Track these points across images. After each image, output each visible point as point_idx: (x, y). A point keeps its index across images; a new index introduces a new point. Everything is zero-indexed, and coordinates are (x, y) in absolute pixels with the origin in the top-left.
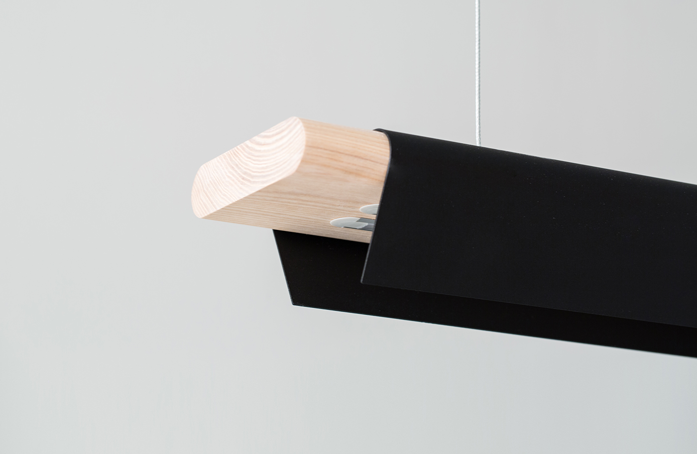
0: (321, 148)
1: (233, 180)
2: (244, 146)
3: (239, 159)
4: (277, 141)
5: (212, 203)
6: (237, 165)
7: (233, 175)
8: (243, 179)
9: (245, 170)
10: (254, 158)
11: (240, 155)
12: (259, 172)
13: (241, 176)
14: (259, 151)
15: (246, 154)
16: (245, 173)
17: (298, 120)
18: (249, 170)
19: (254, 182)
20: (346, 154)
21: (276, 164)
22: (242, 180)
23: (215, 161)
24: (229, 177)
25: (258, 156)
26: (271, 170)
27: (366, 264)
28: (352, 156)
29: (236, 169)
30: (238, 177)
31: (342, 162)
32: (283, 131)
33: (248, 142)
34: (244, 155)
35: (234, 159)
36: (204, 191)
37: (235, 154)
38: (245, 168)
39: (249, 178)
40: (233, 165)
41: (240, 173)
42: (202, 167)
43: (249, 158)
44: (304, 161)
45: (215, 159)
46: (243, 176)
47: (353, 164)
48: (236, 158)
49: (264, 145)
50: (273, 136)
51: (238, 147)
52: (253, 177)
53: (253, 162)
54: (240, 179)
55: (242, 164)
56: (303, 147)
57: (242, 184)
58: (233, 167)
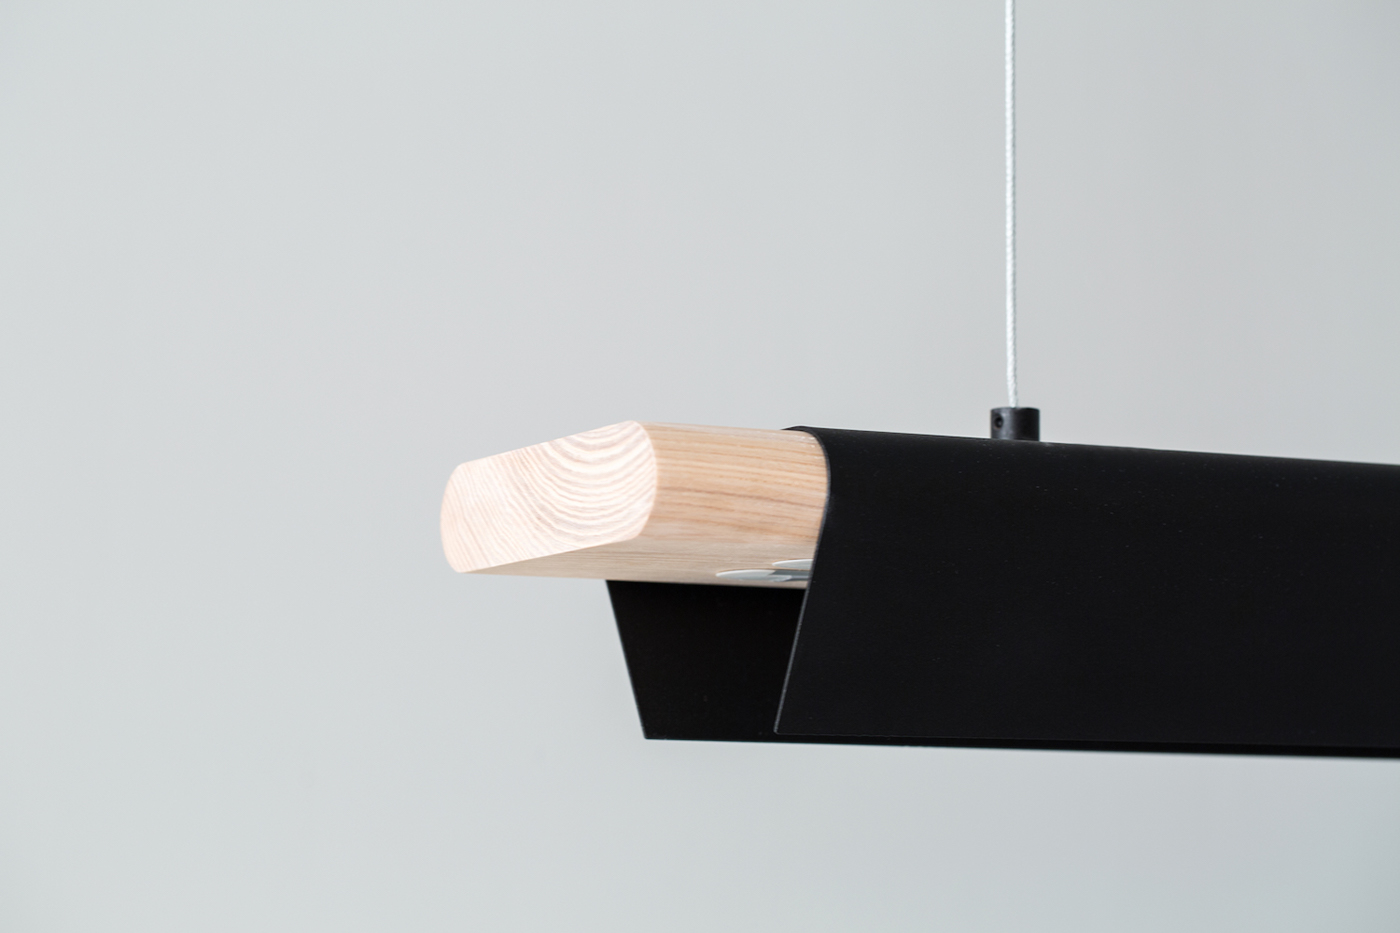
0: (689, 490)
1: (520, 516)
2: (540, 452)
3: (531, 475)
4: (603, 461)
5: (480, 549)
6: (526, 486)
7: (519, 504)
8: (539, 518)
9: (542, 502)
10: (559, 482)
11: (531, 467)
12: (569, 515)
13: (534, 512)
14: (569, 471)
15: (543, 468)
16: (543, 508)
17: (642, 431)
18: (550, 503)
19: (560, 532)
20: (740, 496)
21: (602, 509)
22: (537, 521)
23: (484, 463)
24: (511, 505)
25: (565, 481)
26: (593, 519)
27: (783, 697)
28: (751, 497)
29: (526, 494)
30: (529, 511)
31: (733, 511)
32: (613, 444)
33: (546, 445)
34: (540, 469)
35: (520, 473)
36: (465, 519)
37: (523, 463)
38: (543, 498)
39: (550, 521)
40: (519, 484)
41: (533, 504)
42: (459, 467)
43: (551, 480)
44: (655, 517)
45: (484, 460)
46: (540, 512)
47: (754, 513)
48: (524, 470)
49: (578, 461)
50: (594, 448)
51: (528, 448)
52: (558, 521)
53: (558, 490)
54: (533, 517)
55: (537, 488)
56: (653, 491)
57: (537, 529)
58: (518, 489)
